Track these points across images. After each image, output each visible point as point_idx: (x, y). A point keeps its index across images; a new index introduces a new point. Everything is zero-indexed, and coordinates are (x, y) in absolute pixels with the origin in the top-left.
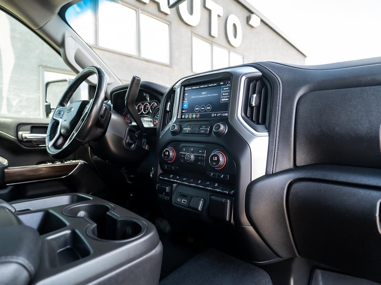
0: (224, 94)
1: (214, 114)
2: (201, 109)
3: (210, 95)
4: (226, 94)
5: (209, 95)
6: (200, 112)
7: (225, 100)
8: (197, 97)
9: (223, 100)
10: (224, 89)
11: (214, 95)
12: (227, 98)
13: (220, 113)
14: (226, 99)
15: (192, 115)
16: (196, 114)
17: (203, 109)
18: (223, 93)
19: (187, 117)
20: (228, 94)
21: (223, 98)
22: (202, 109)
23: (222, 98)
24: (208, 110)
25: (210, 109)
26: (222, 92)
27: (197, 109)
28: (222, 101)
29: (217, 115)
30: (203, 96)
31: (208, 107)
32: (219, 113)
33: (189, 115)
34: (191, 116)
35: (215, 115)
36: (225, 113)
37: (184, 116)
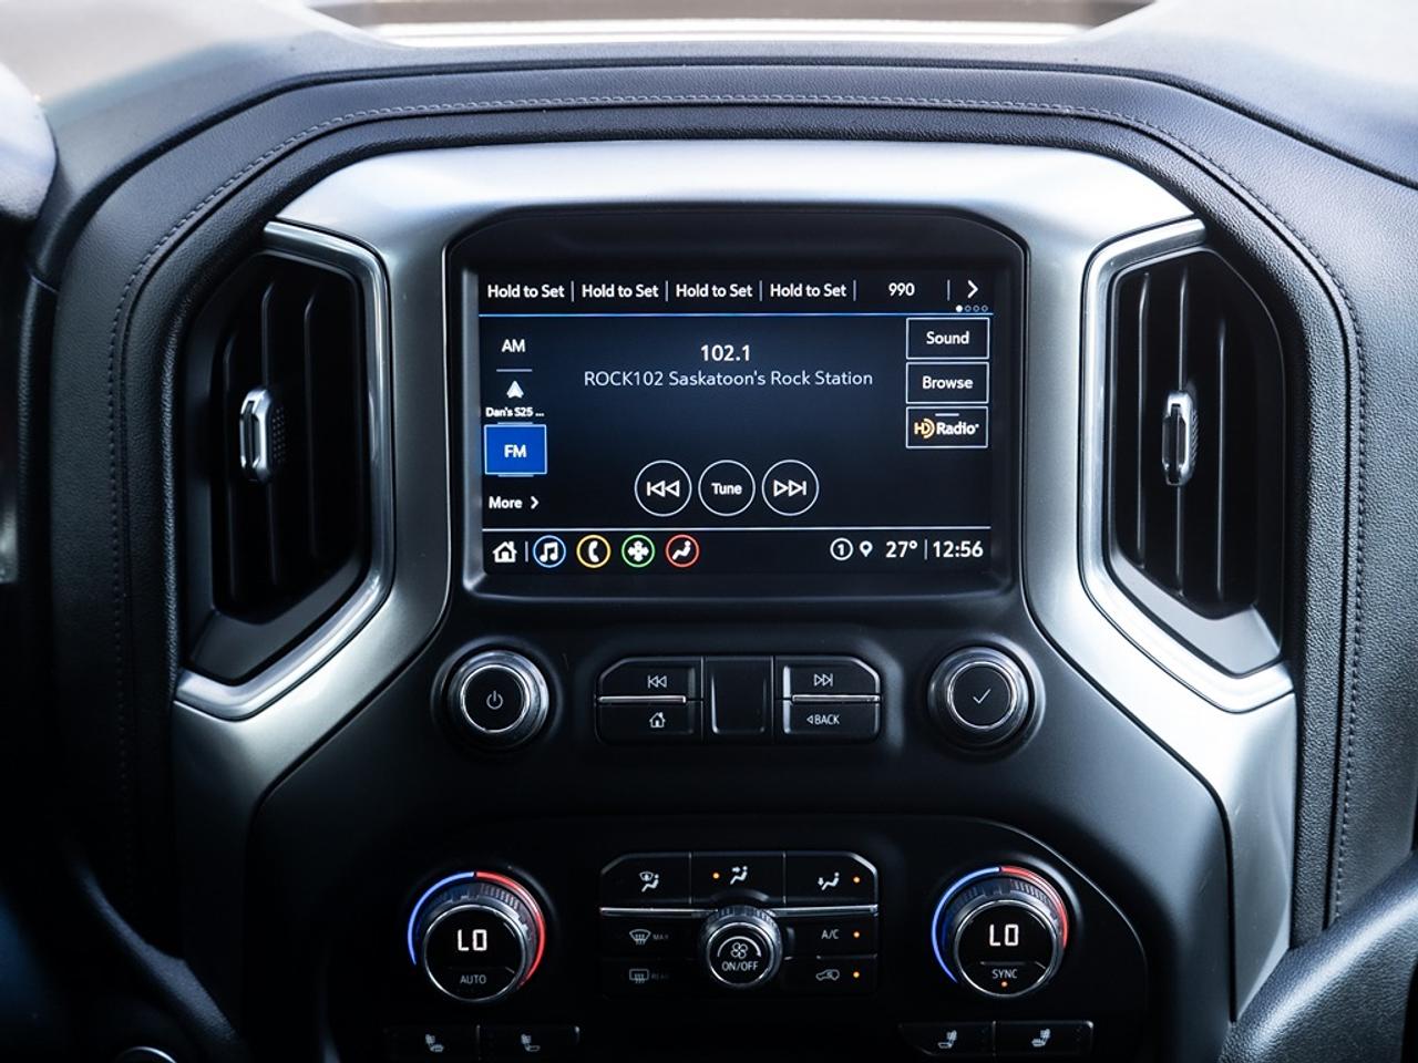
0: (928, 383)
1: (856, 538)
2: (708, 490)
3: (793, 380)
4: (951, 384)
5: (776, 377)
6: (694, 515)
7: (941, 428)
8: (652, 379)
9: (926, 429)
10: (933, 339)
11: (837, 380)
12: (968, 417)
13: (908, 536)
14: (953, 422)
15: (615, 540)
16: (661, 541)
17: (731, 497)
18: (918, 372)
19: (550, 553)
20: (968, 384)
21: (931, 414)
22: (720, 489)
23: (918, 416)
24: (784, 501)
25: (800, 500)
26: (911, 361)
27: (661, 489)
28: (918, 439)
29: (880, 549)
30: (712, 381)
31: (784, 475)
32: (897, 536)
33: (570, 540)
34: (600, 551)
35: (866, 548)
36: (957, 538)
37: (511, 546)
